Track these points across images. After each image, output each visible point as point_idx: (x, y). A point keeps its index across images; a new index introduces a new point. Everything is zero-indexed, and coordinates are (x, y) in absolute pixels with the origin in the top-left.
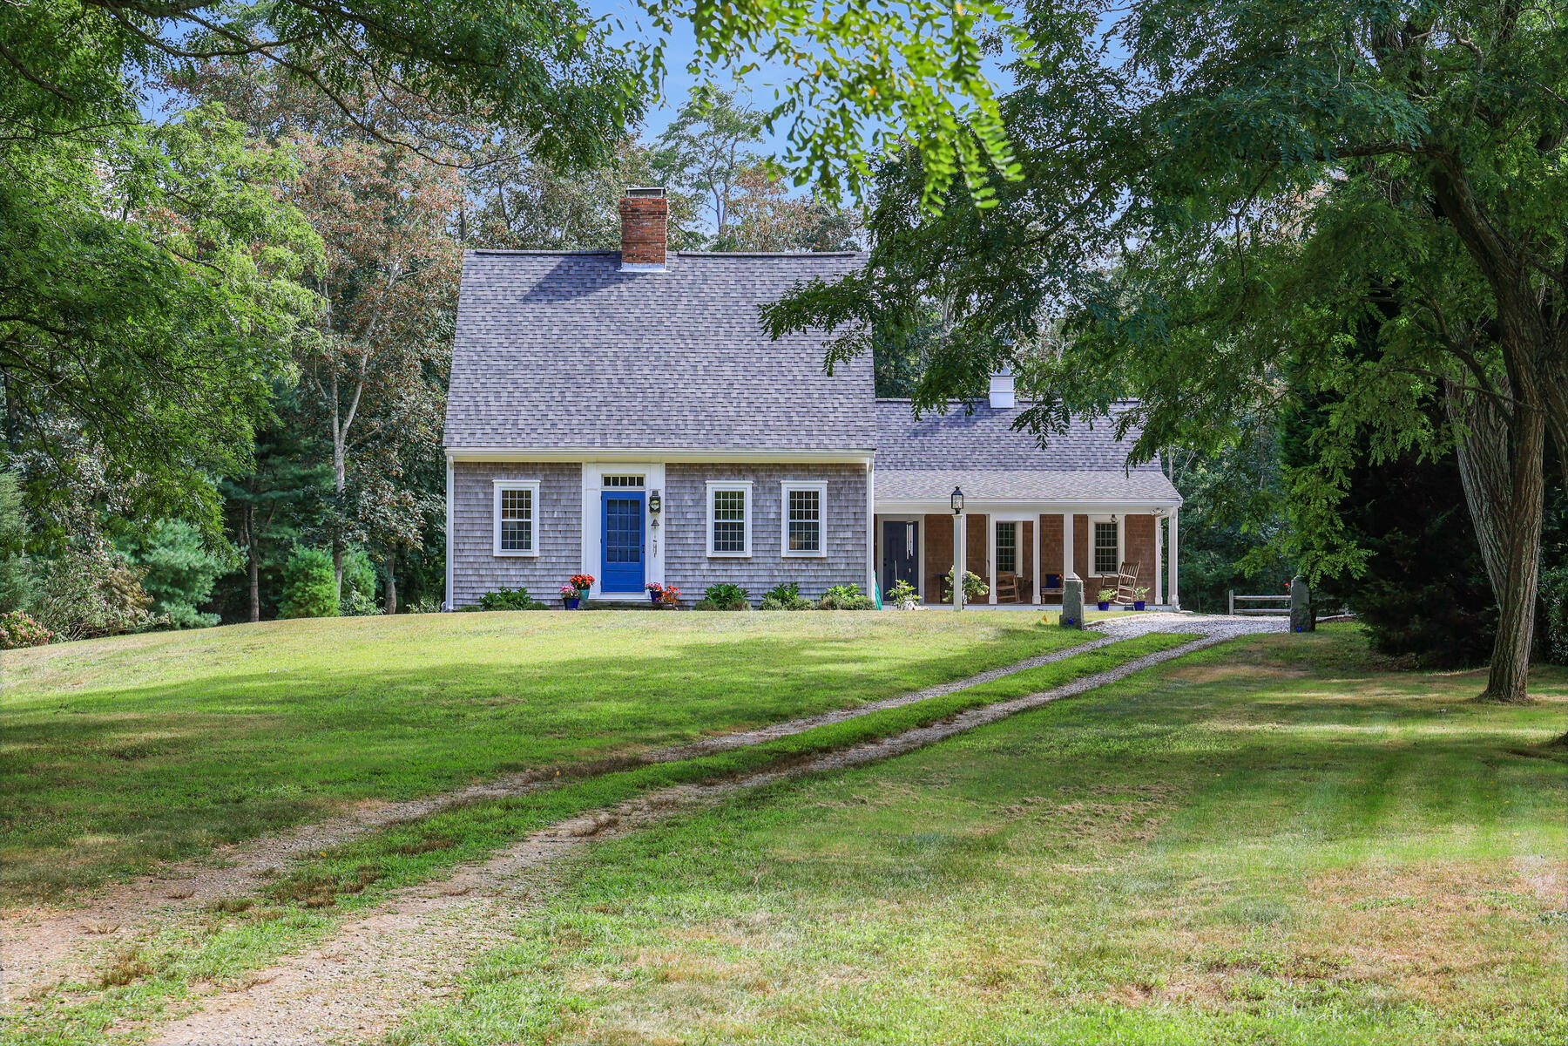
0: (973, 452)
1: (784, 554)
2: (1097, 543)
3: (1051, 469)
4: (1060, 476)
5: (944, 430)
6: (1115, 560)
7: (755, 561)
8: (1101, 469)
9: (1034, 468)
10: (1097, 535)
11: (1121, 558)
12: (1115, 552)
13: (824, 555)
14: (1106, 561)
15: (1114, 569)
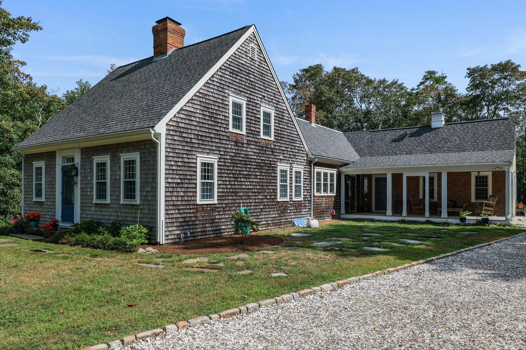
0: (417, 147)
1: (121, 202)
2: (477, 186)
3: (452, 152)
4: (457, 154)
5: (408, 139)
6: (487, 194)
7: (111, 206)
8: (479, 150)
9: (444, 151)
10: (477, 182)
11: (490, 192)
12: (487, 190)
13: (138, 202)
14: (482, 194)
15: (486, 198)
